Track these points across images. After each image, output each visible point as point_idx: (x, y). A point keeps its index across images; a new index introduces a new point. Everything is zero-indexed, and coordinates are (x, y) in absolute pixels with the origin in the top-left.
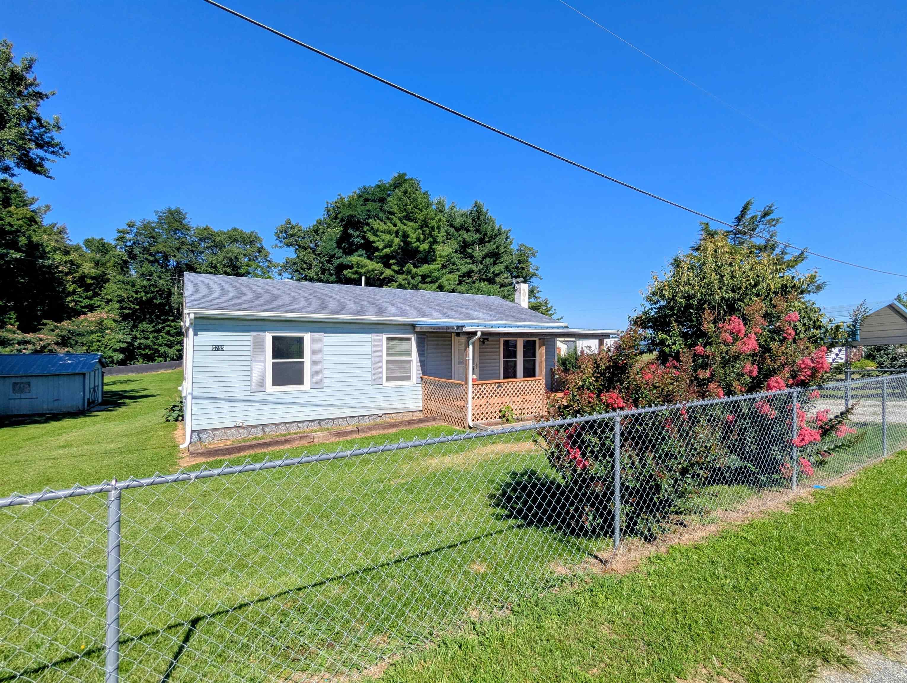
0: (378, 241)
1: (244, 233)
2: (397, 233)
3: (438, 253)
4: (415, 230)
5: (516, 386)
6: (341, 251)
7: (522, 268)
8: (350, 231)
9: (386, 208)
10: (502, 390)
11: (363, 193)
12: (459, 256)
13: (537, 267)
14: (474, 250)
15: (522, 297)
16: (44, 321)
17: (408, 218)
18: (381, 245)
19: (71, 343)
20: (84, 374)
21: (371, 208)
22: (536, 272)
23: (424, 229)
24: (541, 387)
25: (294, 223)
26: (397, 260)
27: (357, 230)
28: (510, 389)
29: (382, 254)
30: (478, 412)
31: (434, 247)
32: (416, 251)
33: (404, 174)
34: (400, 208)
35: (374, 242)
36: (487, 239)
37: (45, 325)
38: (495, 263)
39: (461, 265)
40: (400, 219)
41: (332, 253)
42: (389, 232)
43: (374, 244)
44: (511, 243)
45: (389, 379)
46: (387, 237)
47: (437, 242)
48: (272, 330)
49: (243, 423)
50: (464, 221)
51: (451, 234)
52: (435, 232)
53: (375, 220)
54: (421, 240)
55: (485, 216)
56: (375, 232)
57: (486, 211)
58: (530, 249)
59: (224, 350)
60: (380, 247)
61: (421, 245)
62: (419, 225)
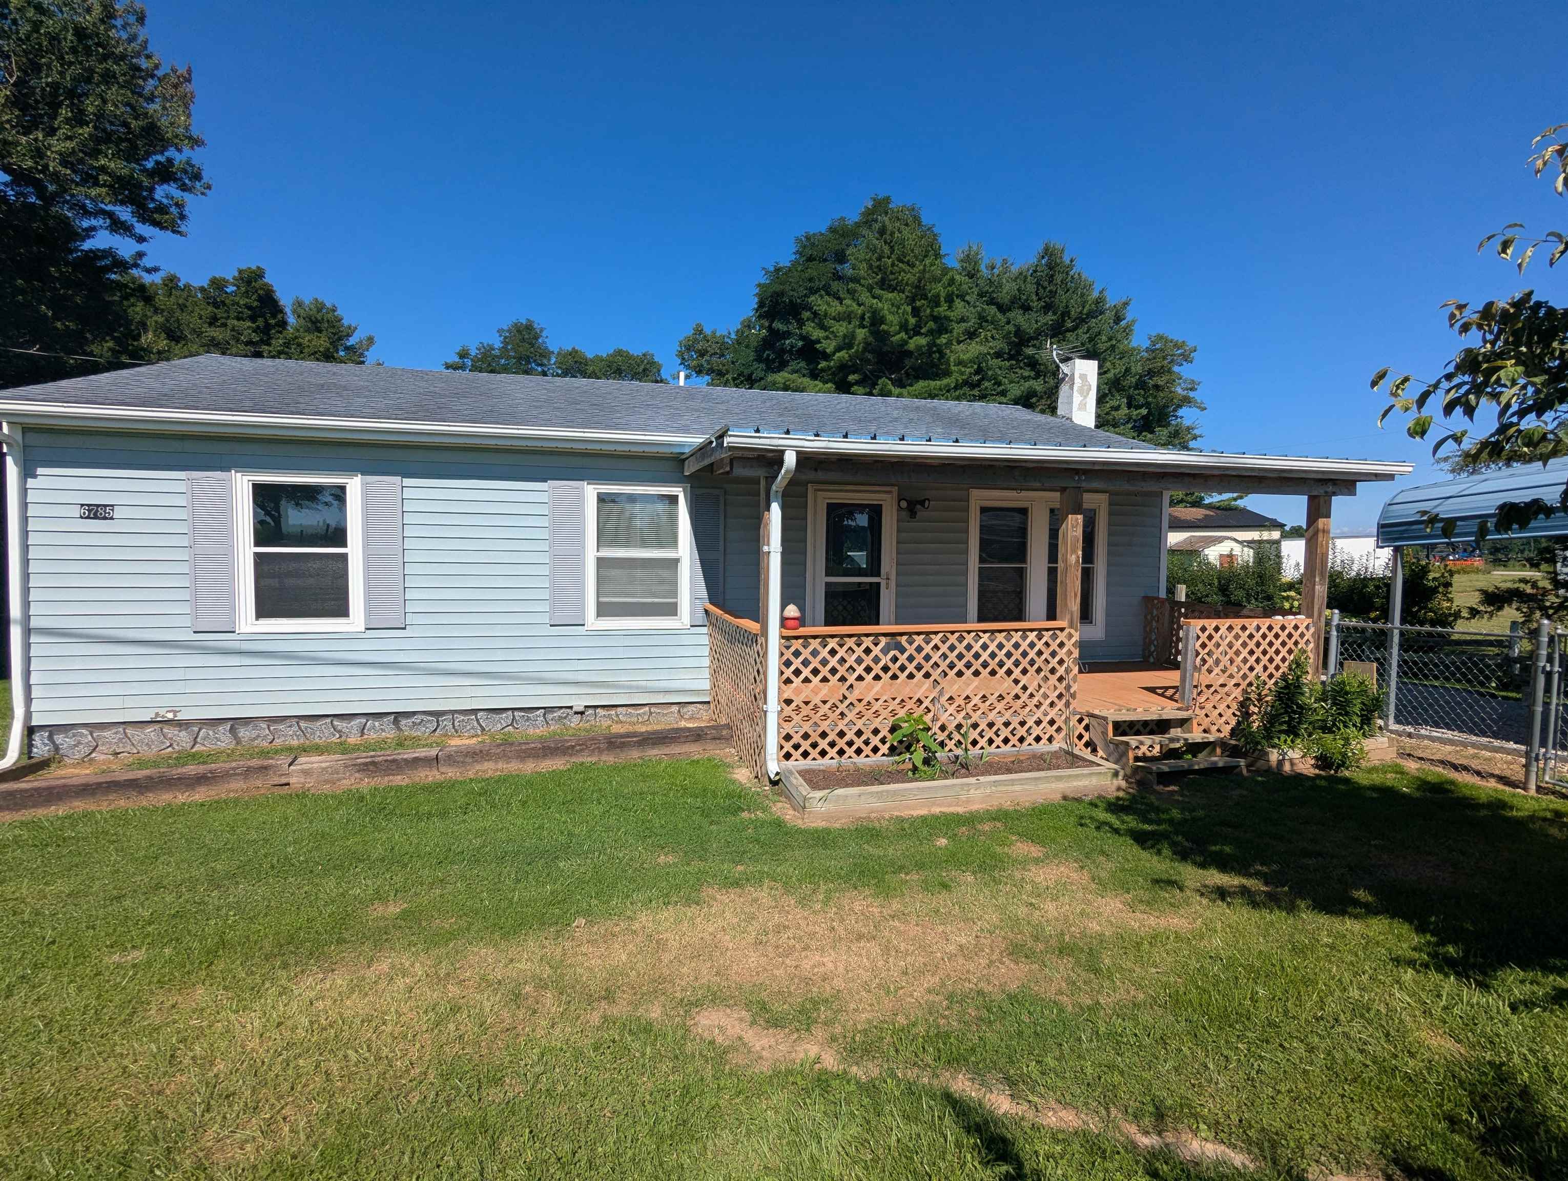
0: (827, 338)
1: (632, 357)
2: (862, 316)
3: (951, 357)
4: (899, 308)
5: (960, 648)
6: (763, 366)
7: (1157, 387)
8: (778, 325)
10: (903, 659)
11: (806, 247)
12: (1007, 364)
13: (1193, 382)
14: (1040, 349)
15: (1077, 398)
17: (884, 284)
18: (829, 346)
21: (816, 275)
22: (1191, 394)
23: (918, 304)
24: (1062, 653)
25: (706, 329)
26: (863, 374)
27: (789, 321)
28: (936, 657)
29: (832, 364)
30: (807, 727)
31: (943, 341)
32: (903, 353)
33: (887, 200)
34: (871, 267)
35: (819, 342)
36: (1069, 324)
39: (1011, 382)
40: (870, 289)
41: (746, 372)
42: (847, 317)
43: (818, 346)
44: (1128, 329)
45: (603, 610)
46: (841, 329)
47: (948, 332)
48: (245, 466)
49: (175, 712)
50: (1019, 290)
51: (989, 318)
52: (941, 309)
53: (822, 297)
54: (910, 327)
55: (1067, 274)
56: (819, 319)
57: (1068, 262)
58: (1177, 346)
59: (112, 518)
60: (828, 351)
61: (911, 338)
62: (907, 297)
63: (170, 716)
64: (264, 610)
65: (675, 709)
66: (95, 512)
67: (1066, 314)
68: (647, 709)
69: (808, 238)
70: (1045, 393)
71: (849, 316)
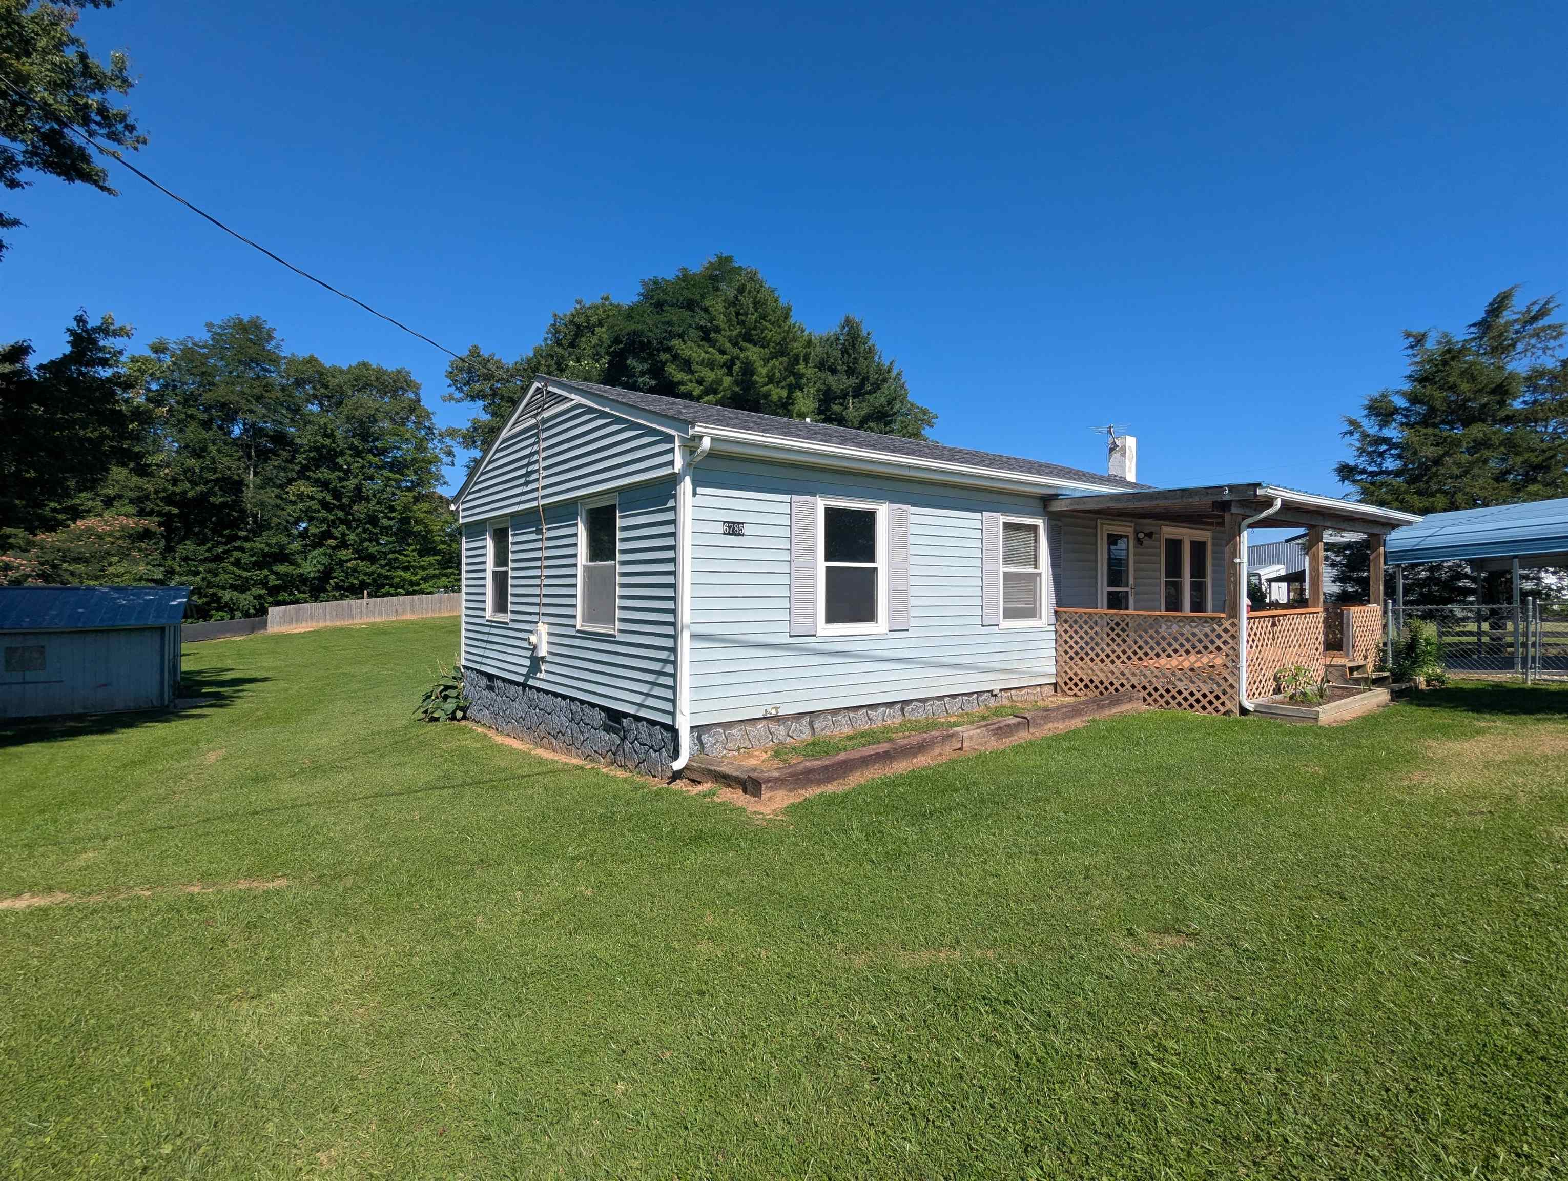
0: (690, 381)
1: (385, 372)
2: (729, 366)
3: (796, 408)
4: (766, 362)
5: (1293, 625)
8: (632, 363)
9: (699, 319)
11: (653, 290)
14: (845, 408)
15: (1127, 463)
16: (6, 530)
17: (748, 338)
19: (61, 577)
20: (162, 629)
21: (673, 319)
23: (780, 360)
24: (1319, 628)
25: (485, 353)
27: (645, 360)
28: (1286, 631)
31: (799, 393)
33: (729, 259)
34: (729, 321)
35: (681, 383)
36: (868, 388)
37: (8, 537)
40: (733, 341)
42: (711, 365)
43: (682, 388)
44: (908, 395)
45: (1007, 614)
46: (708, 374)
47: (801, 386)
48: (826, 492)
49: (777, 708)
50: (827, 353)
52: (801, 367)
53: (683, 342)
54: (775, 380)
55: (865, 345)
56: (684, 364)
57: (866, 335)
58: (925, 412)
59: (743, 535)
60: (694, 393)
62: (771, 352)
63: (774, 712)
64: (832, 617)
65: (1038, 689)
66: (733, 529)
67: (865, 379)
68: (1026, 690)
69: (656, 283)
71: (714, 363)
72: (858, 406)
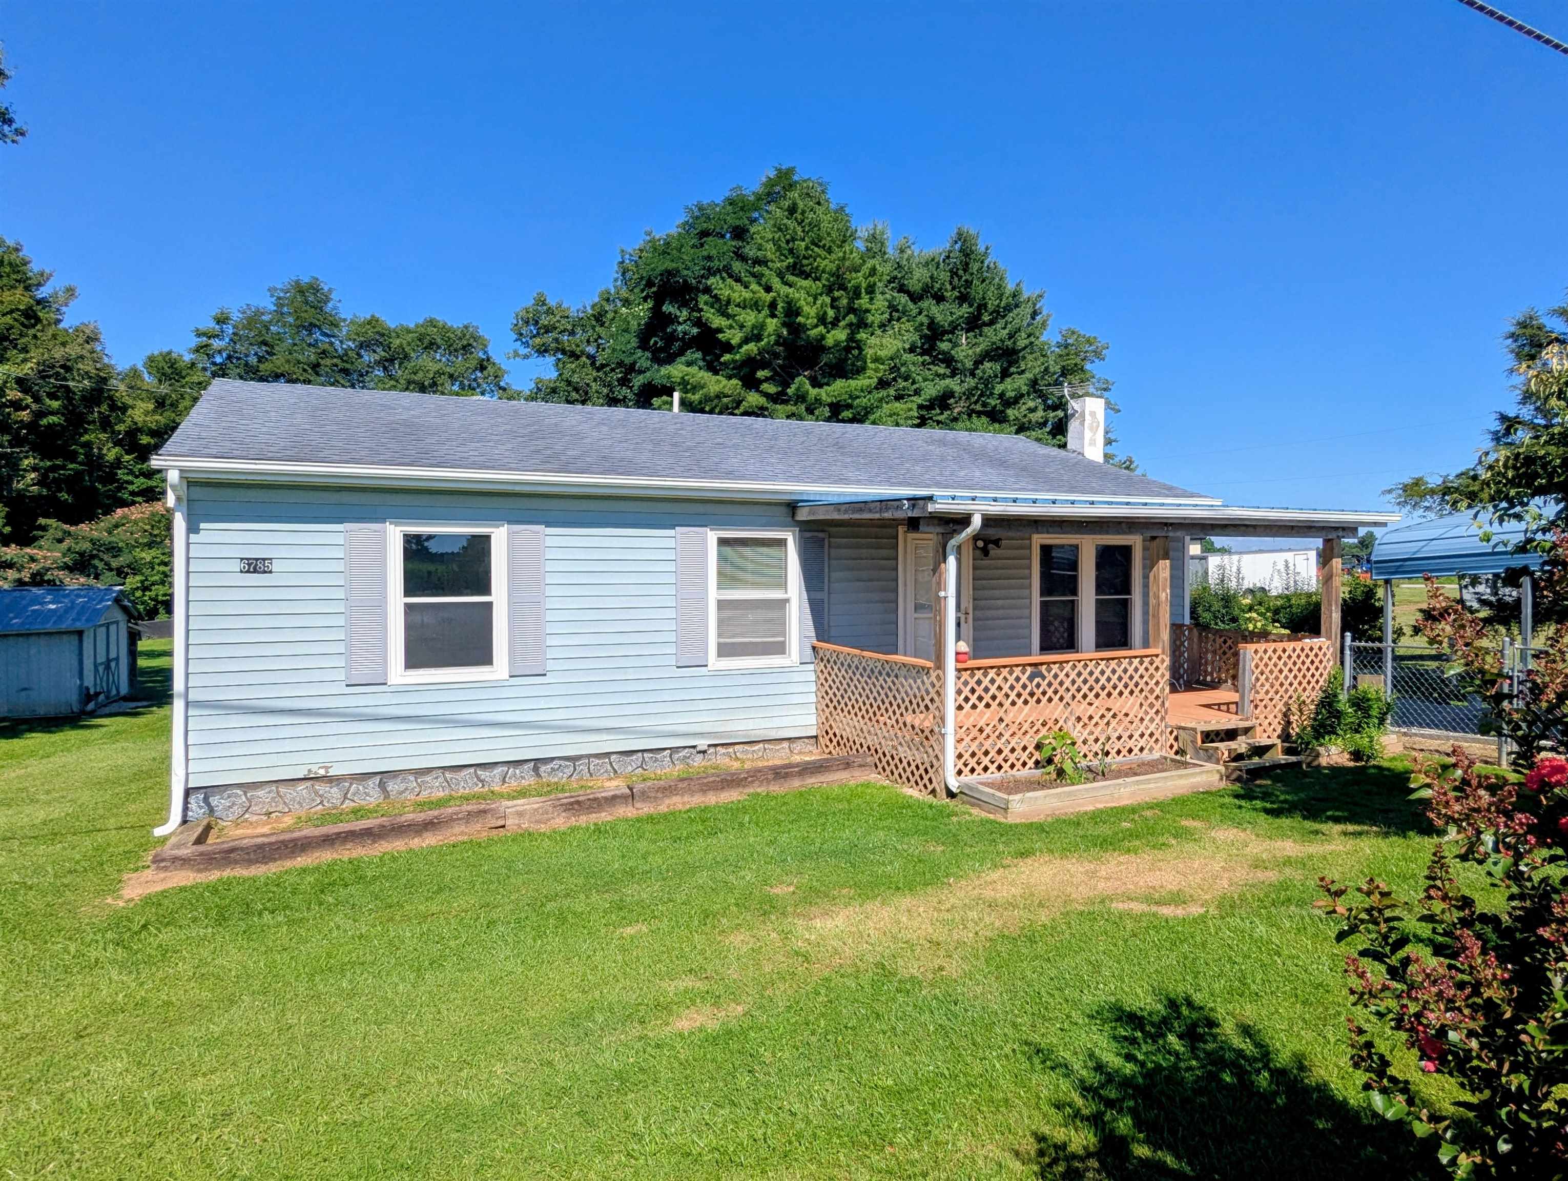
0: (731, 327)
1: (450, 330)
2: (773, 305)
3: (869, 352)
4: (815, 299)
6: (648, 354)
8: (667, 308)
9: (750, 251)
11: (697, 218)
12: (920, 359)
13: (1106, 382)
14: (956, 345)
16: (42, 521)
17: (798, 270)
18: (735, 337)
19: (96, 568)
21: (714, 252)
23: (836, 294)
26: (774, 370)
27: (684, 304)
29: (738, 357)
31: (862, 335)
32: (818, 347)
33: (792, 171)
34: (779, 248)
35: (720, 330)
36: (986, 318)
37: (44, 528)
38: (1005, 374)
39: (925, 380)
40: (781, 274)
41: (628, 361)
42: (756, 305)
43: (720, 336)
44: (1044, 324)
46: (750, 318)
47: (866, 326)
50: (932, 277)
51: (900, 308)
52: (862, 301)
53: (723, 279)
54: (829, 320)
55: (982, 262)
56: (723, 307)
57: (983, 249)
58: (1090, 341)
60: (733, 342)
61: (828, 332)
62: (824, 286)
67: (982, 306)
69: (699, 208)
70: (964, 394)
71: (756, 303)
72: (974, 341)
